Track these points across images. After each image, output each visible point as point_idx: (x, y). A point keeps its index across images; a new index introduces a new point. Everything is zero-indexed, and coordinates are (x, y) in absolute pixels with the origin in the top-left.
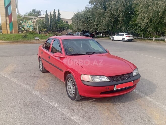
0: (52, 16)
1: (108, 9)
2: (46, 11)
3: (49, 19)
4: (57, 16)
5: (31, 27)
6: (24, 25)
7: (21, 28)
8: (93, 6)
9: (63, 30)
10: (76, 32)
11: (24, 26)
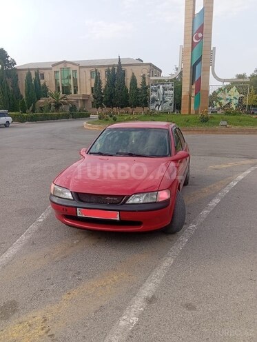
5: (235, 100)
6: (221, 96)
11: (221, 99)
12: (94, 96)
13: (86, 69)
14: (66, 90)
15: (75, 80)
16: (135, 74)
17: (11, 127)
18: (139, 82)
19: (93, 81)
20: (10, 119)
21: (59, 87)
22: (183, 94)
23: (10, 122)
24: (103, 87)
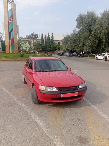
0: (47, 38)
1: (93, 32)
2: (42, 34)
3: (44, 41)
4: (50, 38)
5: (28, 48)
6: (22, 46)
7: (20, 48)
8: (80, 29)
9: (55, 50)
10: (66, 52)
22: (6, 44)
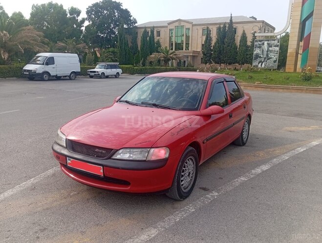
12: (203, 53)
13: (198, 27)
14: (179, 47)
15: (188, 38)
16: (246, 32)
17: (120, 78)
18: (249, 39)
19: (204, 38)
20: (120, 71)
21: (172, 44)
22: (289, 51)
23: (120, 73)
24: (213, 44)
